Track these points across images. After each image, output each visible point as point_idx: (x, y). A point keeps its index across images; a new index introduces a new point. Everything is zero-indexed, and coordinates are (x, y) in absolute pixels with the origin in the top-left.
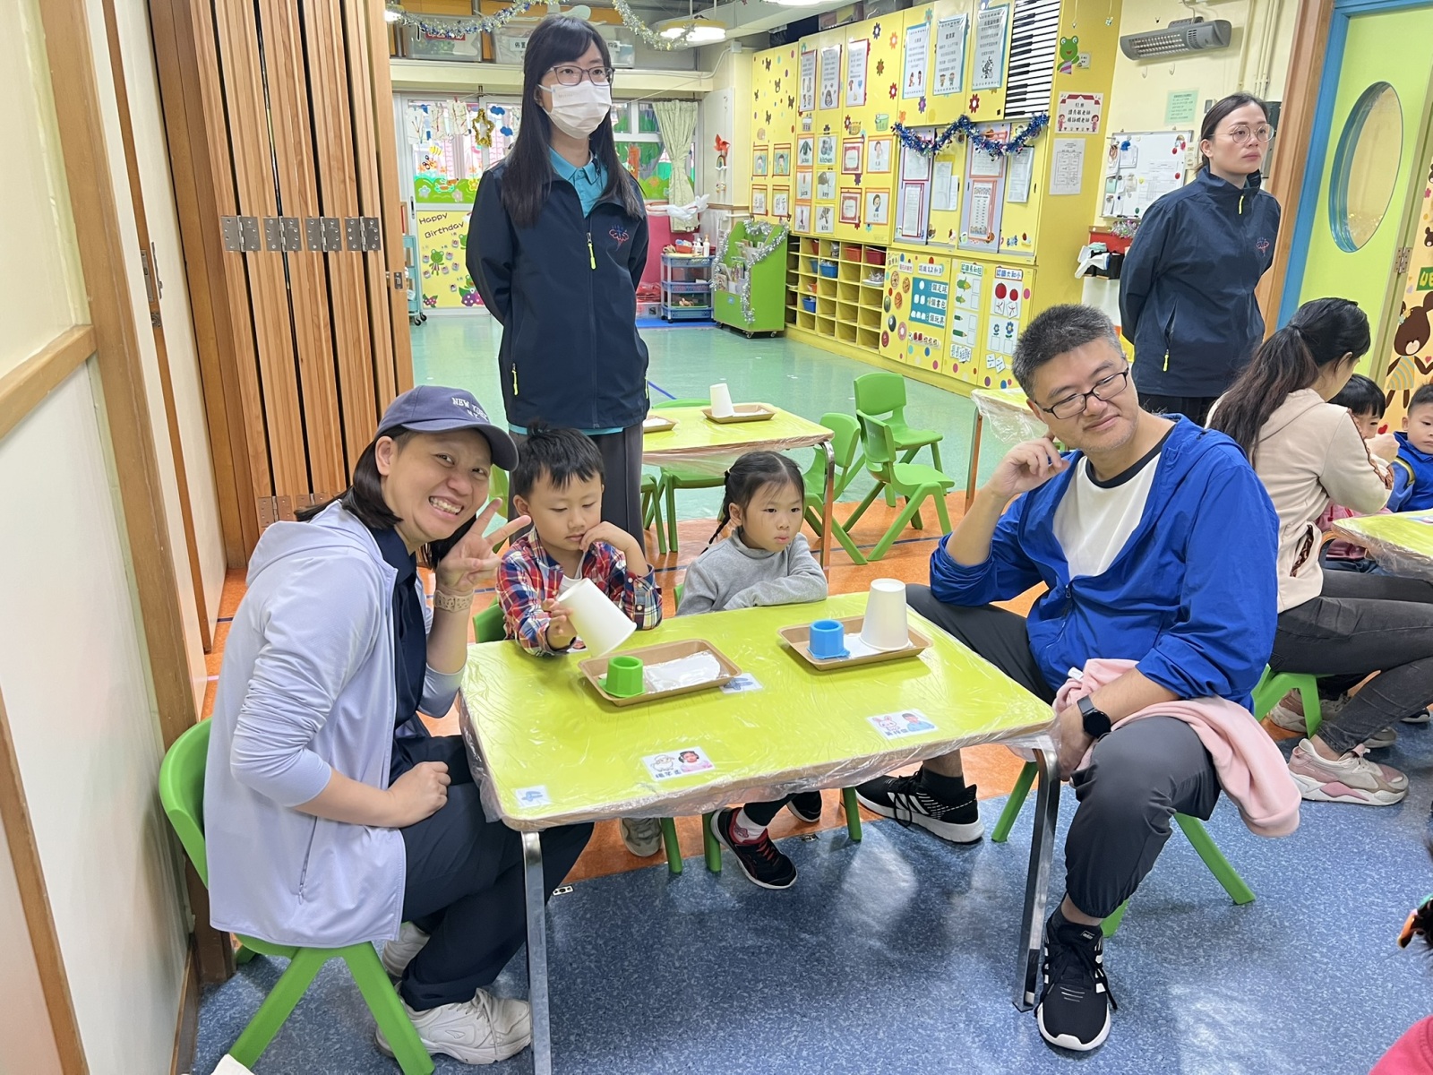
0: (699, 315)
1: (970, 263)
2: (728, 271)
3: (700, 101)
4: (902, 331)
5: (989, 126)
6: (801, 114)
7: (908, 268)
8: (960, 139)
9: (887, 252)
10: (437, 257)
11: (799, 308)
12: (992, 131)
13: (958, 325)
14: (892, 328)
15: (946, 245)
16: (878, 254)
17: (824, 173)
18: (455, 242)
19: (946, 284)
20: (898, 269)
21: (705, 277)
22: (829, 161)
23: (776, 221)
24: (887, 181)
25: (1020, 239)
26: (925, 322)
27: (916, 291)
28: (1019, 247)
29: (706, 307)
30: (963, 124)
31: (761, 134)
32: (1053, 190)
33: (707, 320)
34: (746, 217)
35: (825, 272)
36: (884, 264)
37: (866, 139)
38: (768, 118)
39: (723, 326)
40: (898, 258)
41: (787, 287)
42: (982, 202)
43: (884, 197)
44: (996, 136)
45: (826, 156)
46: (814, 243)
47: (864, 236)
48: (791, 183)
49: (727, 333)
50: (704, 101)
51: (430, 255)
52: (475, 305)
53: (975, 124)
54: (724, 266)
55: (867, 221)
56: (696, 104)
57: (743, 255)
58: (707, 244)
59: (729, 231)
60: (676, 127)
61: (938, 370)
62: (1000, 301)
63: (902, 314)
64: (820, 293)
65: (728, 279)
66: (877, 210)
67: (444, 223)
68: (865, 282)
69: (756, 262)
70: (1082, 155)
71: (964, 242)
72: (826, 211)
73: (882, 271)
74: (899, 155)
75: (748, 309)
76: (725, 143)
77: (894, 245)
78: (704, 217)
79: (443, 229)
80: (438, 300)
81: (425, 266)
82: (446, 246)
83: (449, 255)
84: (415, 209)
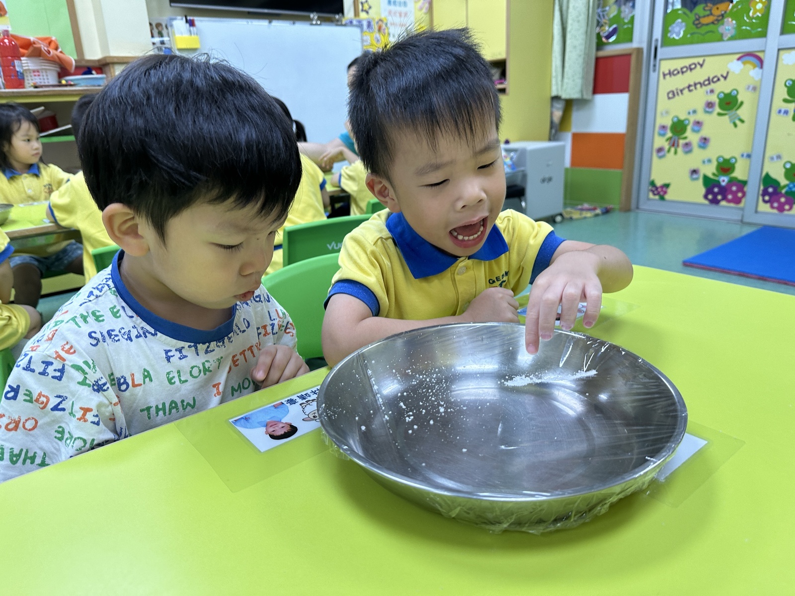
10: (679, 128)
18: (710, 105)
51: (668, 122)
52: (723, 203)
67: (699, 75)
79: (695, 84)
80: (670, 190)
81: (660, 142)
82: (695, 112)
83: (698, 124)
84: (659, 57)
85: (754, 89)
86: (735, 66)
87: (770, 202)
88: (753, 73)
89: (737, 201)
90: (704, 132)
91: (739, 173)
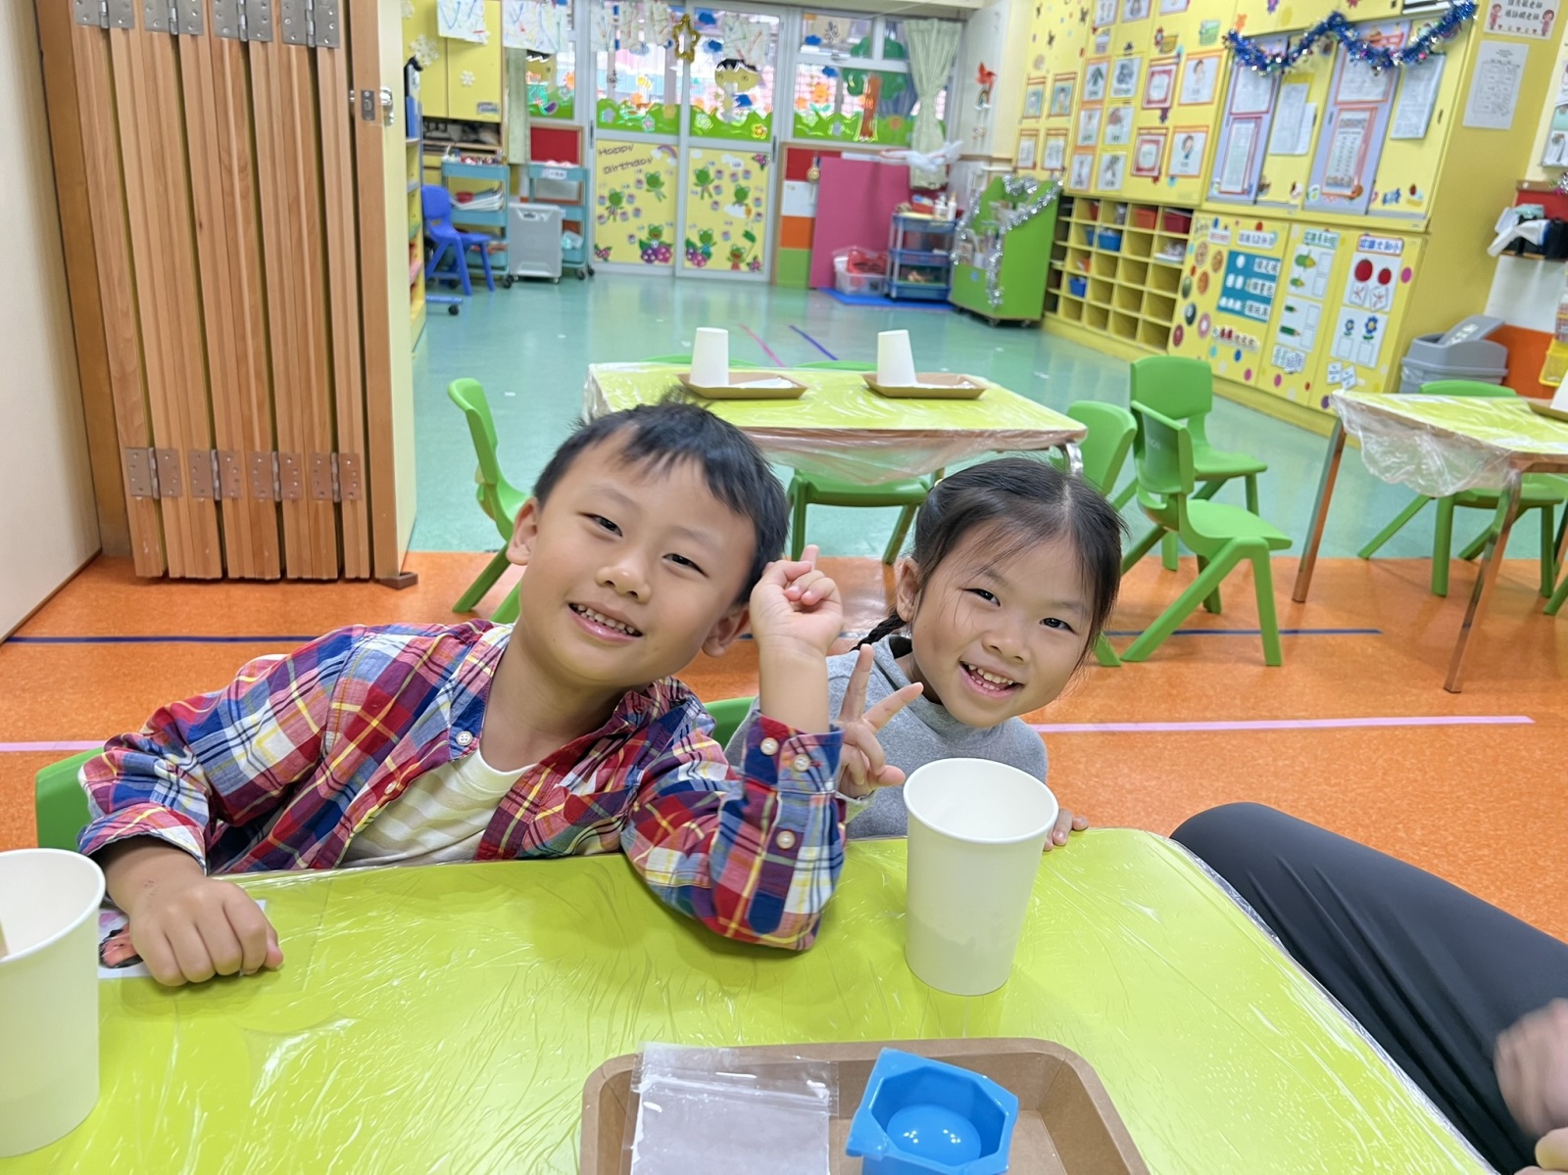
0: (932, 295)
1: (1318, 230)
2: (976, 239)
3: (964, 21)
4: (1204, 326)
5: (1374, 26)
6: (1095, 30)
7: (1223, 238)
8: (1326, 50)
9: (1196, 216)
10: (615, 199)
11: (1064, 291)
12: (1379, 34)
13: (1289, 320)
14: (1190, 320)
15: (1285, 205)
16: (1180, 219)
17: (1117, 109)
18: (639, 182)
19: (1277, 260)
20: (1208, 239)
21: (947, 245)
22: (1127, 91)
23: (1044, 176)
24: (1207, 115)
25: (1405, 193)
26: (1240, 313)
27: (1232, 268)
28: (1402, 206)
29: (942, 285)
30: (1335, 24)
31: (1039, 62)
32: (1469, 119)
33: (941, 301)
34: (1006, 172)
35: (1104, 242)
36: (1187, 231)
37: (1183, 58)
38: (1051, 39)
39: (962, 311)
40: (1210, 223)
41: (1051, 264)
42: (1353, 139)
43: (1199, 141)
44: (1384, 42)
45: (1124, 86)
46: (1093, 204)
47: (1165, 194)
48: (1071, 126)
49: (965, 320)
50: (971, 22)
51: (606, 193)
52: (656, 263)
53: (1353, 25)
54: (971, 232)
55: (1171, 172)
56: (959, 25)
57: (997, 219)
58: (952, 204)
59: (983, 188)
60: (931, 53)
61: (1251, 382)
62: (1360, 285)
63: (1207, 302)
64: (1094, 272)
65: (974, 250)
66: (1187, 157)
67: (629, 156)
68: (1159, 256)
69: (1013, 226)
70: (1520, 71)
71: (1315, 197)
72: (1114, 160)
73: (1185, 242)
74: (1230, 75)
75: (996, 287)
76: (990, 74)
77: (1206, 206)
78: (954, 172)
79: (627, 164)
80: (612, 252)
81: (600, 210)
82: (628, 186)
83: (631, 197)
84: (595, 136)
85: (671, 173)
86: (657, 154)
87: (691, 260)
88: (670, 161)
89: (666, 260)
90: (637, 204)
91: (666, 238)
